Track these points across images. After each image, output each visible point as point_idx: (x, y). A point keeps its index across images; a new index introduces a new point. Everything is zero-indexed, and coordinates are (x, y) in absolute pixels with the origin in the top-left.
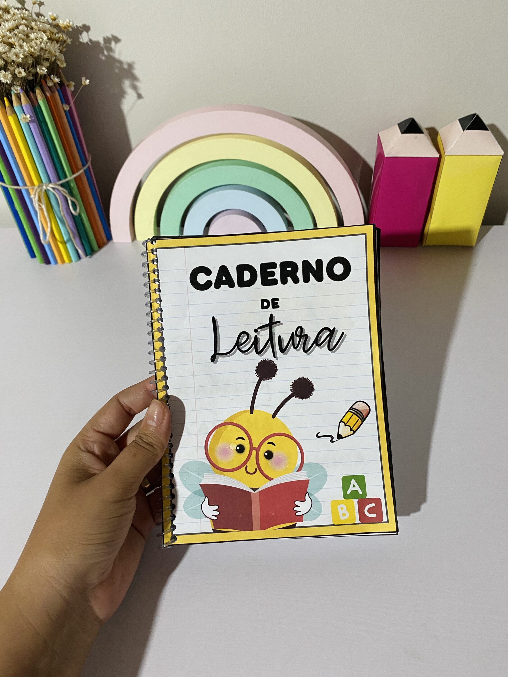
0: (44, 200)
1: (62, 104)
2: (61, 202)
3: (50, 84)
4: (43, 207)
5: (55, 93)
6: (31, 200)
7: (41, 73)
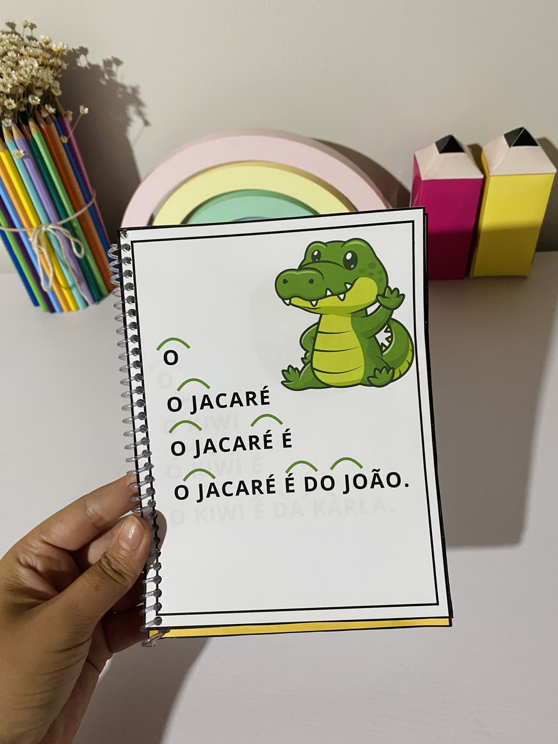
0: (44, 242)
1: (60, 135)
2: (63, 244)
3: (45, 115)
4: (44, 250)
5: (51, 124)
6: (30, 243)
7: (33, 103)
